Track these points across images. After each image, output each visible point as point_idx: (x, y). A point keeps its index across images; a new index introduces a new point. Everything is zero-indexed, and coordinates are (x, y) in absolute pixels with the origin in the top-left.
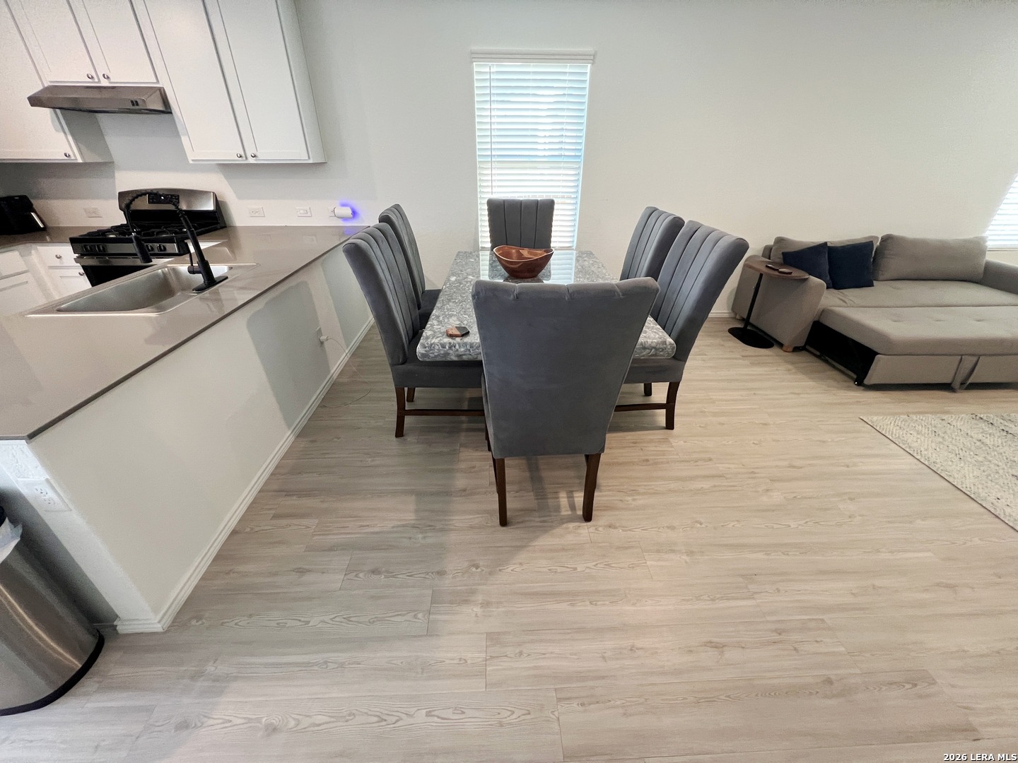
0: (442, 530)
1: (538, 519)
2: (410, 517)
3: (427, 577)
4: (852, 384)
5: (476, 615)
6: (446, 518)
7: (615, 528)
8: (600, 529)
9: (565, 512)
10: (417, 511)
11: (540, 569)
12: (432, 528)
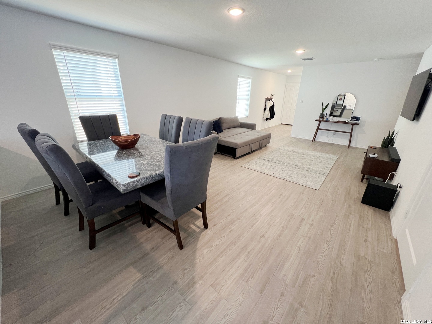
0: (158, 269)
1: (191, 239)
2: (138, 275)
3: (170, 289)
4: (233, 159)
5: (202, 284)
6: (156, 263)
7: (216, 225)
8: (212, 228)
9: (198, 230)
10: (139, 271)
11: (207, 253)
12: (154, 271)
